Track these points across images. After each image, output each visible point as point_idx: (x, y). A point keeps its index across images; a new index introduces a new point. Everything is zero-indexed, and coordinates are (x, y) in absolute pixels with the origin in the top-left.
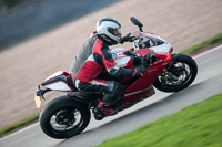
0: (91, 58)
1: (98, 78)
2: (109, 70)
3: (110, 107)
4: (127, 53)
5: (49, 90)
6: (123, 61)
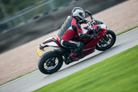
0: (71, 28)
5: (47, 46)
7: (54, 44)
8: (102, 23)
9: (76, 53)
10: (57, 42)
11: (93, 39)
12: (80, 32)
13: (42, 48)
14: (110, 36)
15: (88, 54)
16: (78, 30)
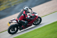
7: (15, 21)
8: (36, 13)
9: (24, 26)
10: (17, 21)
11: (32, 20)
13: (10, 23)
14: (39, 19)
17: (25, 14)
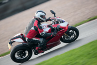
0: (33, 28)
1: (36, 37)
2: (40, 34)
3: (41, 49)
4: (49, 26)
5: (14, 42)
6: (47, 30)
7: (20, 40)
9: (41, 47)
12: (41, 32)
15: (53, 47)
16: (39, 30)
17: (37, 26)
